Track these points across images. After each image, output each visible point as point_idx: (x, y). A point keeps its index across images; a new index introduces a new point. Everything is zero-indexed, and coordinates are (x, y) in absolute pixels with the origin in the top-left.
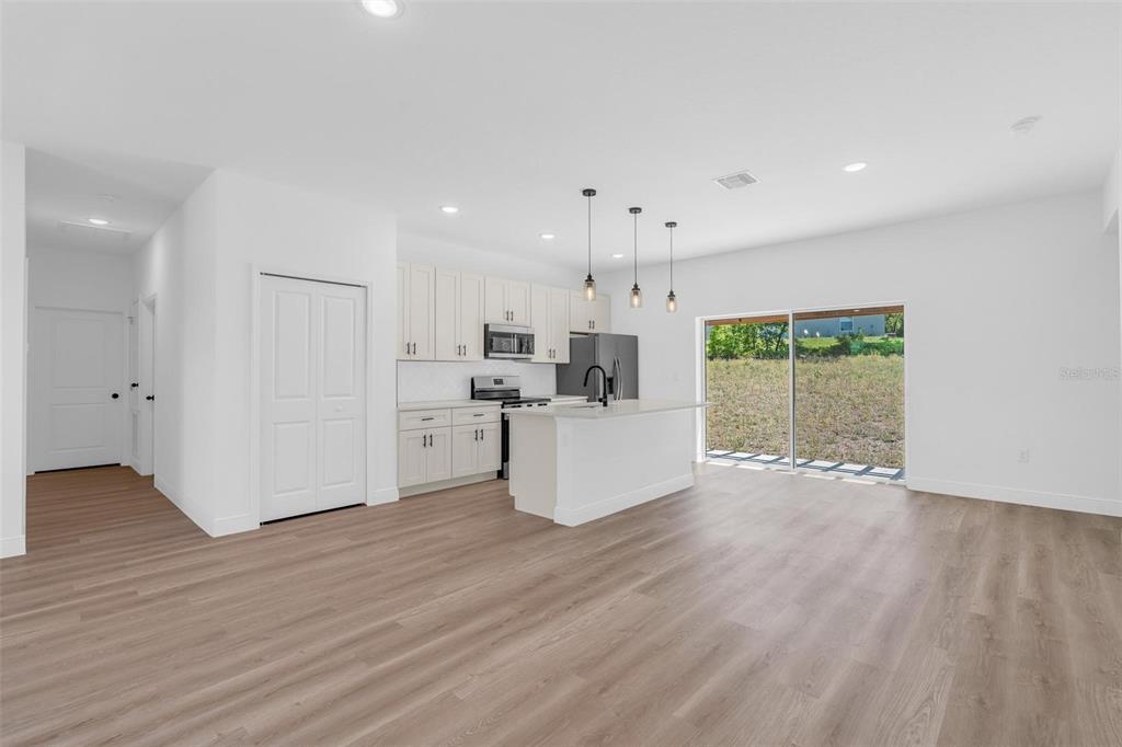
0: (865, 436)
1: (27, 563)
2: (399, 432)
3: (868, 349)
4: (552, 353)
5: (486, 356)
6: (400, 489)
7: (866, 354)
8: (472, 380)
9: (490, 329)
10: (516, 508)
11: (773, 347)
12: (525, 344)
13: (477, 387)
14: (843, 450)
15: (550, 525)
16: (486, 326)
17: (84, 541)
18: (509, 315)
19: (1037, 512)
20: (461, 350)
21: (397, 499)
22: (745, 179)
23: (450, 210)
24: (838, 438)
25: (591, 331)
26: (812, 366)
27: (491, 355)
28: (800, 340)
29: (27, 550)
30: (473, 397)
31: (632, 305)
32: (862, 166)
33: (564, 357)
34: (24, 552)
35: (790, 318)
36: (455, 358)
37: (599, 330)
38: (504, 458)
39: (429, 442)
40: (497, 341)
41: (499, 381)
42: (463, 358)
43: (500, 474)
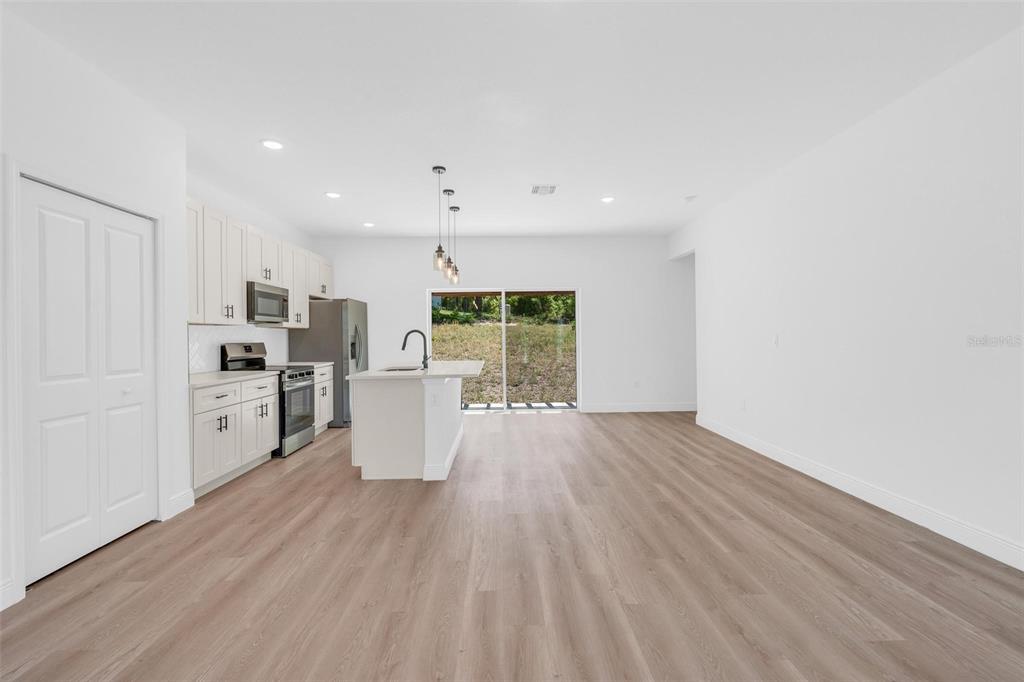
2: (194, 415)
4: (298, 318)
5: (248, 318)
6: (195, 491)
8: (224, 348)
9: (255, 287)
13: (232, 354)
16: (250, 284)
18: (268, 274)
20: (229, 312)
23: (273, 145)
25: (324, 296)
27: (257, 318)
30: (224, 367)
33: (305, 324)
35: (503, 295)
36: (225, 320)
37: (330, 296)
38: (282, 434)
39: (223, 424)
40: (260, 302)
41: (248, 348)
42: (230, 321)
43: (277, 454)
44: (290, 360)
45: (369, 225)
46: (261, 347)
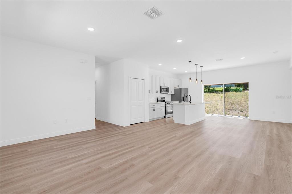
0: (236, 110)
1: (96, 131)
2: (149, 108)
3: (233, 90)
4: (172, 92)
5: (161, 93)
6: (150, 119)
7: (232, 92)
8: (157, 98)
9: (162, 87)
10: (175, 122)
11: (207, 90)
12: (167, 90)
13: (158, 99)
14: (231, 113)
15: (184, 125)
16: (161, 87)
17: (102, 127)
18: (164, 85)
19: (276, 123)
20: (157, 92)
21: (149, 121)
22: (221, 60)
23: (160, 64)
24: (230, 111)
25: (178, 87)
26: (219, 95)
27: (162, 93)
28: (215, 88)
29: (96, 128)
30: (157, 101)
31: (189, 82)
32: (244, 58)
33: (173, 93)
34: (95, 128)
35: (224, 85)
36: (156, 93)
37: (180, 87)
38: (165, 114)
39: (154, 110)
40: (163, 90)
41: (162, 98)
42: (157, 93)
43: (165, 117)
44: (171, 101)
45: (186, 72)
46: (164, 98)
